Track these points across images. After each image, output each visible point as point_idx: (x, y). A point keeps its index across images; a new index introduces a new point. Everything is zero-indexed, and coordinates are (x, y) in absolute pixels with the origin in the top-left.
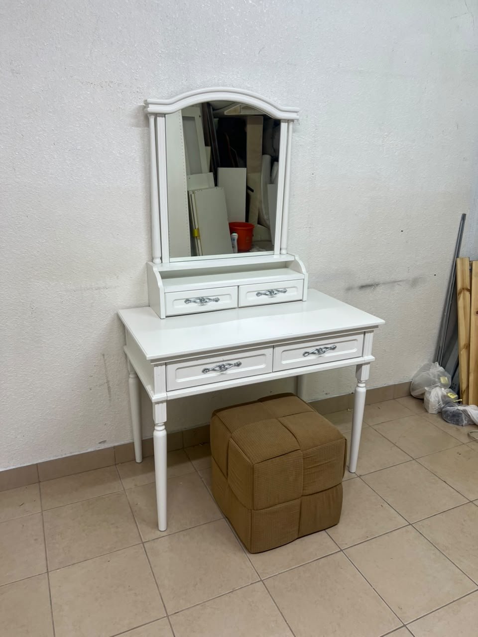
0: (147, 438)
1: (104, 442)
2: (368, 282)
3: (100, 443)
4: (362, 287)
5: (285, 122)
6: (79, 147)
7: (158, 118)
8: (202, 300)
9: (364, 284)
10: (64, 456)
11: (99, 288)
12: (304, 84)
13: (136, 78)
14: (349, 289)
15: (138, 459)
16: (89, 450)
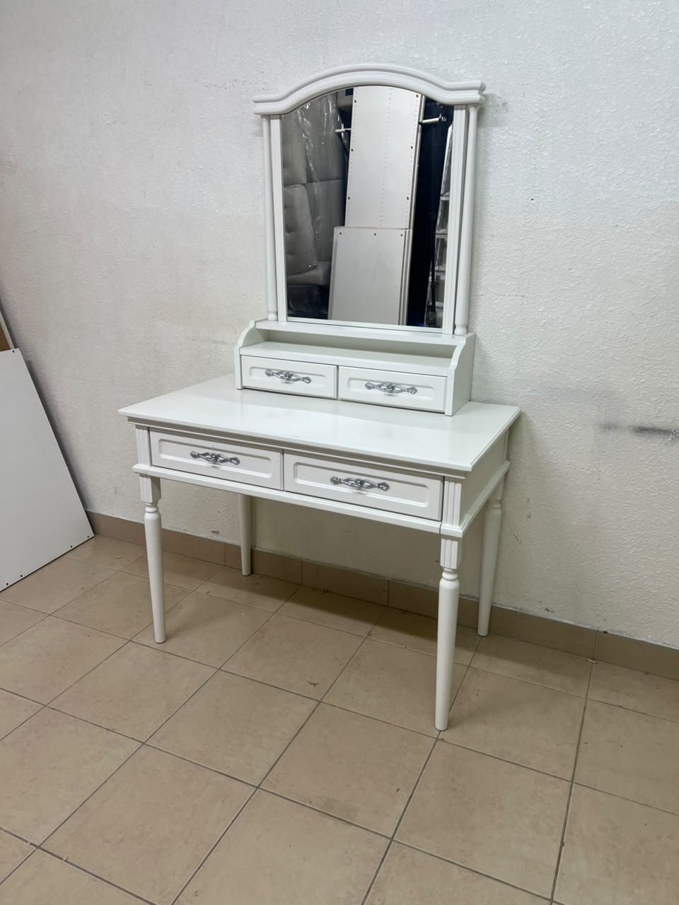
0: (260, 550)
1: (217, 533)
2: (659, 423)
3: (213, 532)
4: (642, 430)
5: (461, 109)
6: (201, 166)
7: (272, 121)
8: (288, 377)
9: (648, 426)
10: (177, 531)
11: (216, 342)
12: (519, 37)
13: (263, 70)
14: (608, 427)
15: (245, 570)
16: (202, 536)
